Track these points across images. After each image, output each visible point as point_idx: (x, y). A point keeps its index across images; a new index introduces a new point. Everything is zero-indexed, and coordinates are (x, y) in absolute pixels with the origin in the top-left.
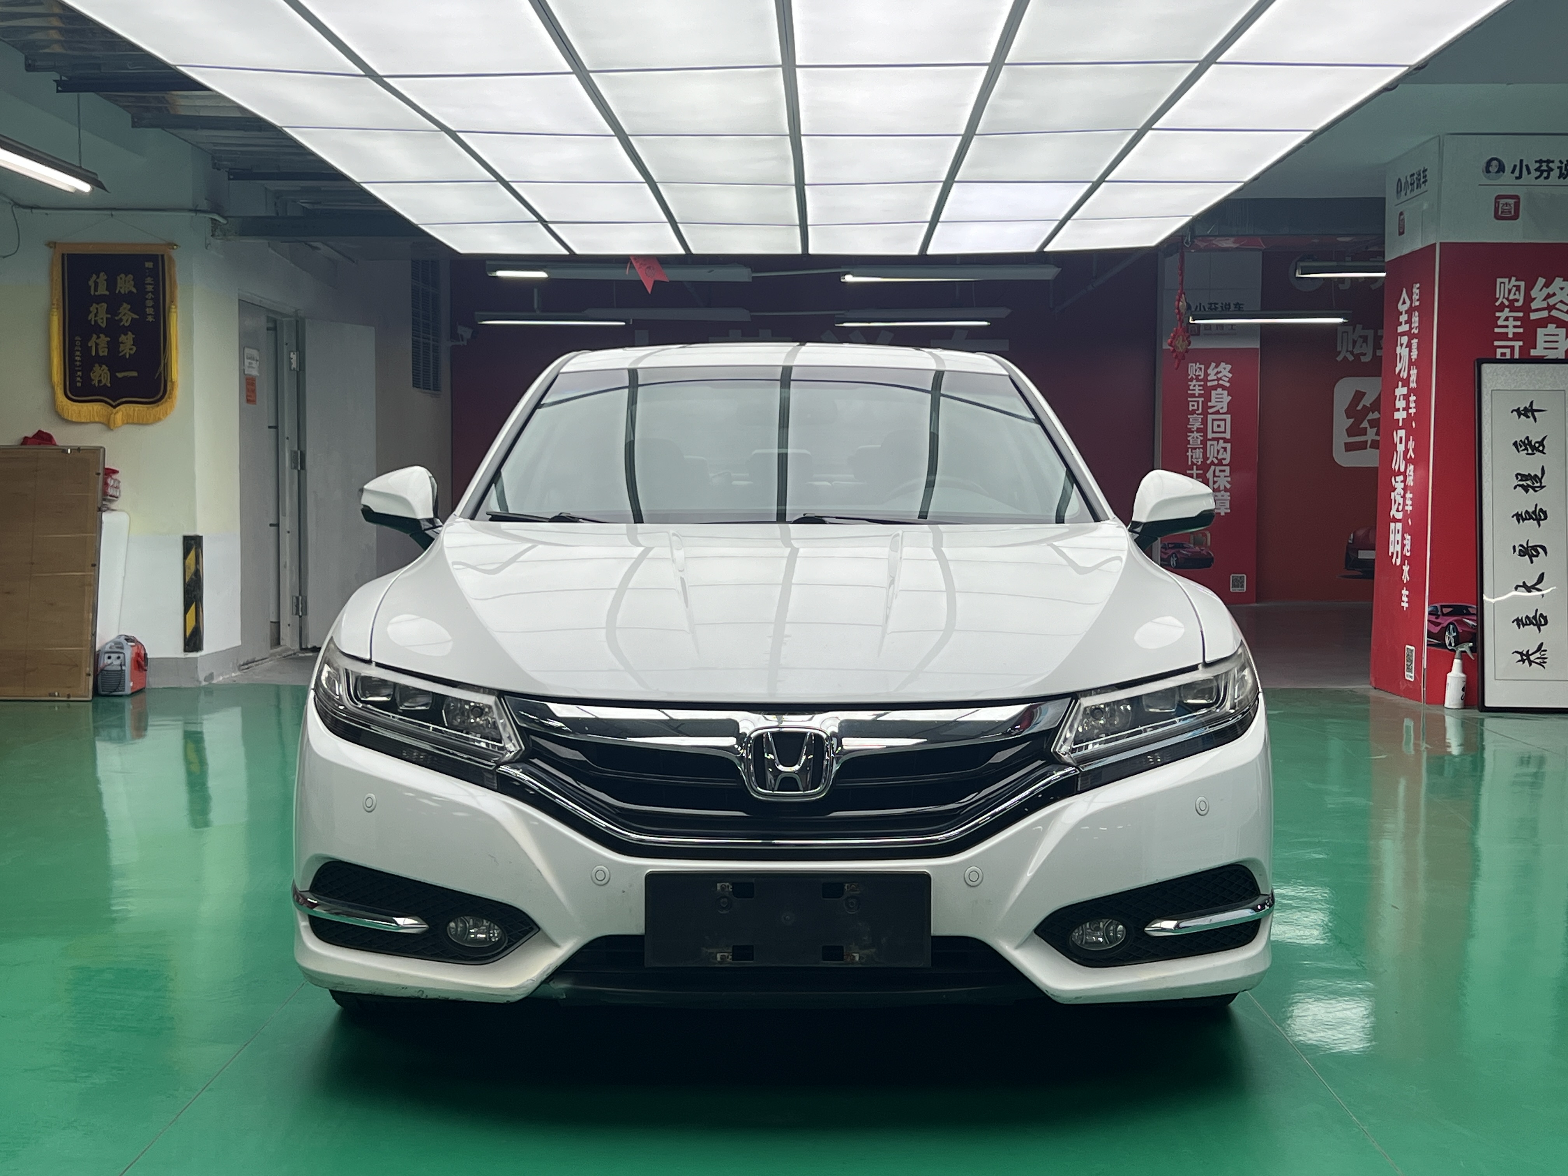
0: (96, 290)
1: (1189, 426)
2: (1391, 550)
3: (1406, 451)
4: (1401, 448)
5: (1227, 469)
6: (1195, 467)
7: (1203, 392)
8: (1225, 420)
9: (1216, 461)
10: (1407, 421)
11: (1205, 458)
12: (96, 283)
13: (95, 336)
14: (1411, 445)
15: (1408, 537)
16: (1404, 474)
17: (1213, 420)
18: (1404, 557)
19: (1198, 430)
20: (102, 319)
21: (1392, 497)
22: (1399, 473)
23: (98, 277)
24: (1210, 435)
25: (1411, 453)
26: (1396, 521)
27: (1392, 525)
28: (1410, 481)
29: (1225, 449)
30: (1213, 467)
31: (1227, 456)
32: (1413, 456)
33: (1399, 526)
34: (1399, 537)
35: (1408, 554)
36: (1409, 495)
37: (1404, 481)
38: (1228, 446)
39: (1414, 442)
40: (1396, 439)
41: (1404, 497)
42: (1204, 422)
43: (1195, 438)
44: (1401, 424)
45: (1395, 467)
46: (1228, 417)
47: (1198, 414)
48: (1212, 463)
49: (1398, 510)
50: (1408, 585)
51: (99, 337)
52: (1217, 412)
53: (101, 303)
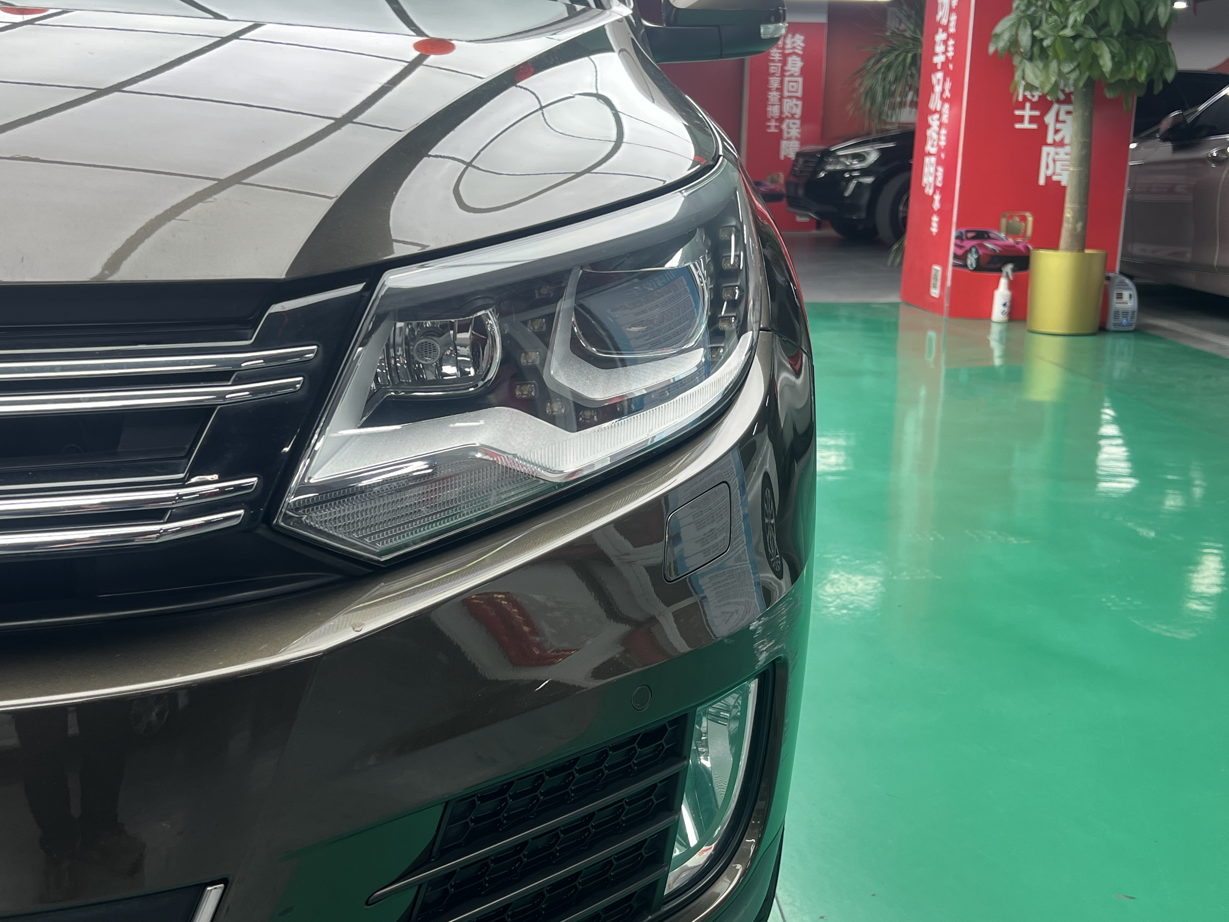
1: (770, 87)
2: (925, 180)
3: (943, 91)
4: (938, 89)
5: (798, 122)
6: (774, 120)
7: (781, 58)
8: (796, 82)
9: (790, 115)
10: (945, 64)
11: (781, 112)
14: (948, 85)
15: (940, 169)
16: (940, 113)
17: (789, 82)
18: (936, 188)
19: (777, 89)
21: (928, 135)
22: (936, 112)
24: (786, 94)
25: (947, 94)
26: (930, 154)
27: (927, 160)
28: (945, 119)
29: (796, 105)
30: (787, 121)
31: (798, 111)
32: (949, 96)
33: (933, 160)
34: (932, 169)
36: (944, 132)
37: (940, 119)
38: (800, 103)
39: (951, 84)
41: (939, 134)
42: (782, 82)
43: (773, 96)
44: (939, 67)
45: (932, 106)
46: (800, 80)
47: (777, 77)
48: (787, 117)
49: (932, 146)
50: (939, 213)
52: (792, 75)
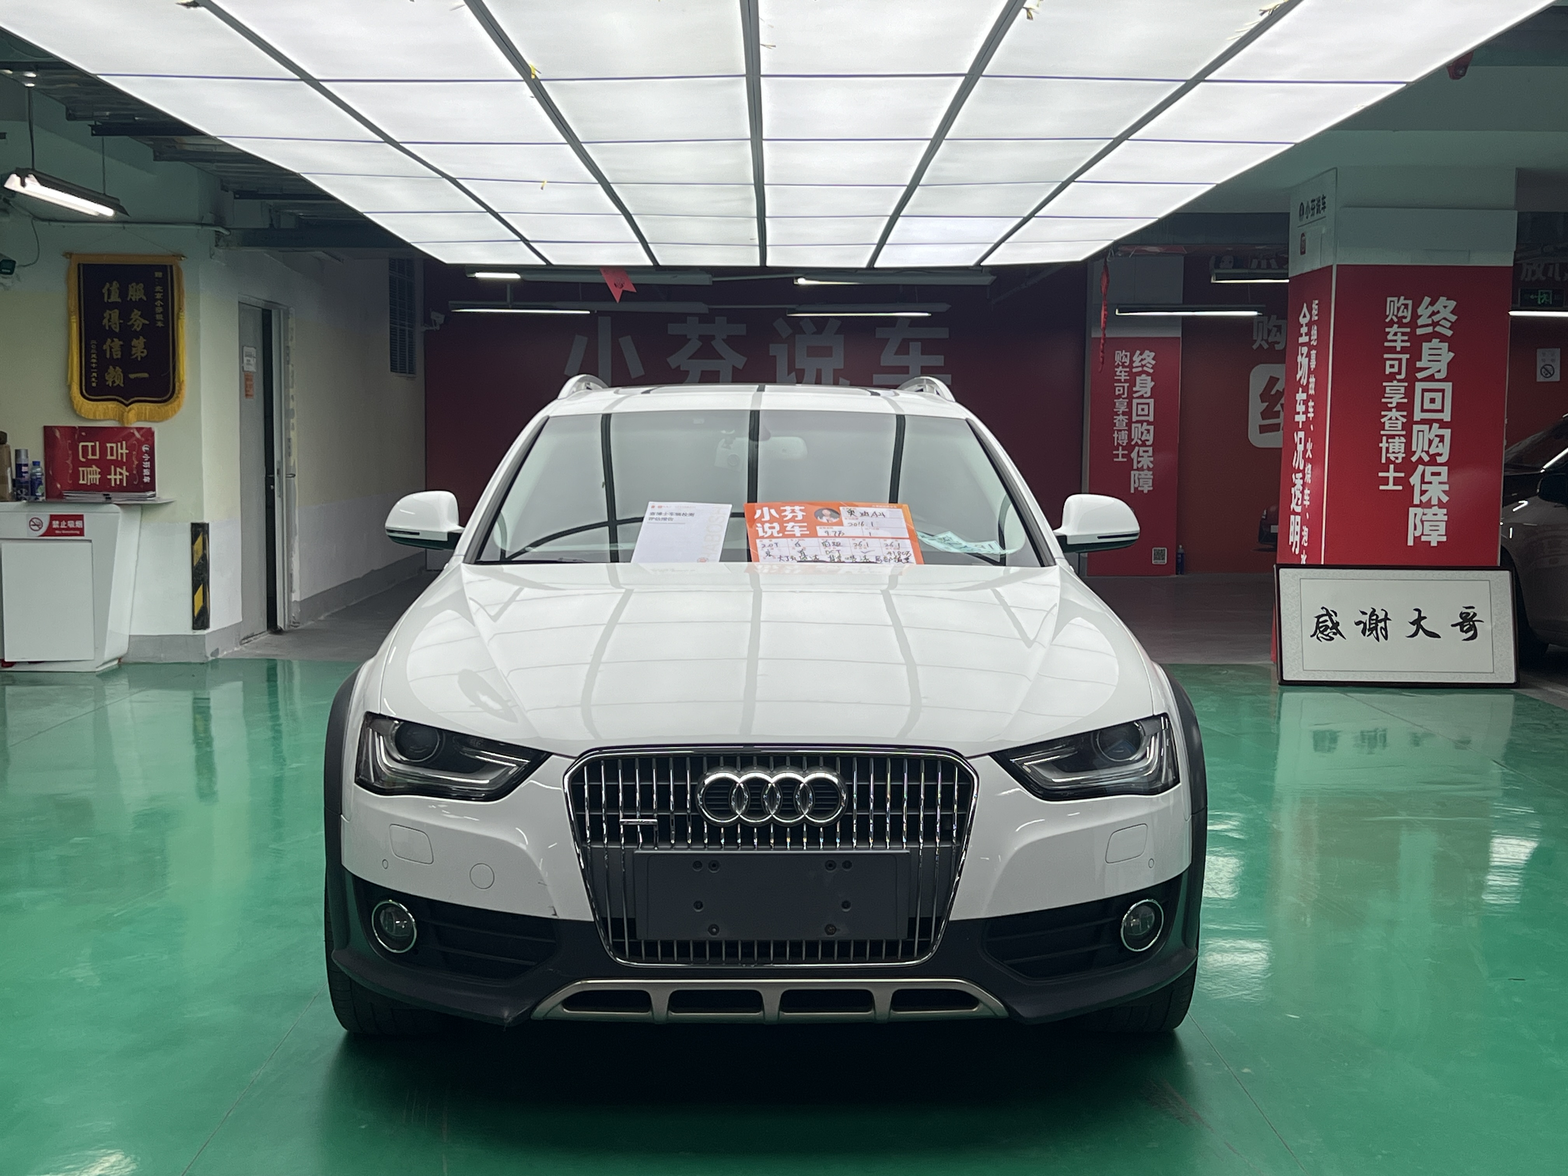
0: (109, 297)
1: (1115, 410)
2: (1291, 540)
4: (1300, 448)
6: (1120, 448)
7: (1128, 378)
9: (1140, 443)
11: (1130, 439)
12: (109, 290)
13: (109, 340)
14: (1309, 446)
15: (1306, 529)
16: (1303, 471)
17: (1138, 404)
18: (1302, 546)
19: (1124, 413)
20: (115, 324)
23: (111, 286)
24: (1135, 418)
27: (1292, 517)
28: (1308, 478)
29: (1148, 431)
30: (1137, 448)
31: (1151, 437)
32: (1311, 456)
33: (1298, 518)
34: (1298, 528)
35: (1306, 545)
36: (1307, 492)
37: (1303, 478)
38: (1151, 428)
40: (1297, 440)
41: (1302, 492)
42: (1130, 405)
43: (1120, 421)
44: (1300, 427)
45: (1295, 464)
46: (1151, 401)
47: (1123, 398)
51: (113, 341)
52: (1142, 397)
53: (114, 309)
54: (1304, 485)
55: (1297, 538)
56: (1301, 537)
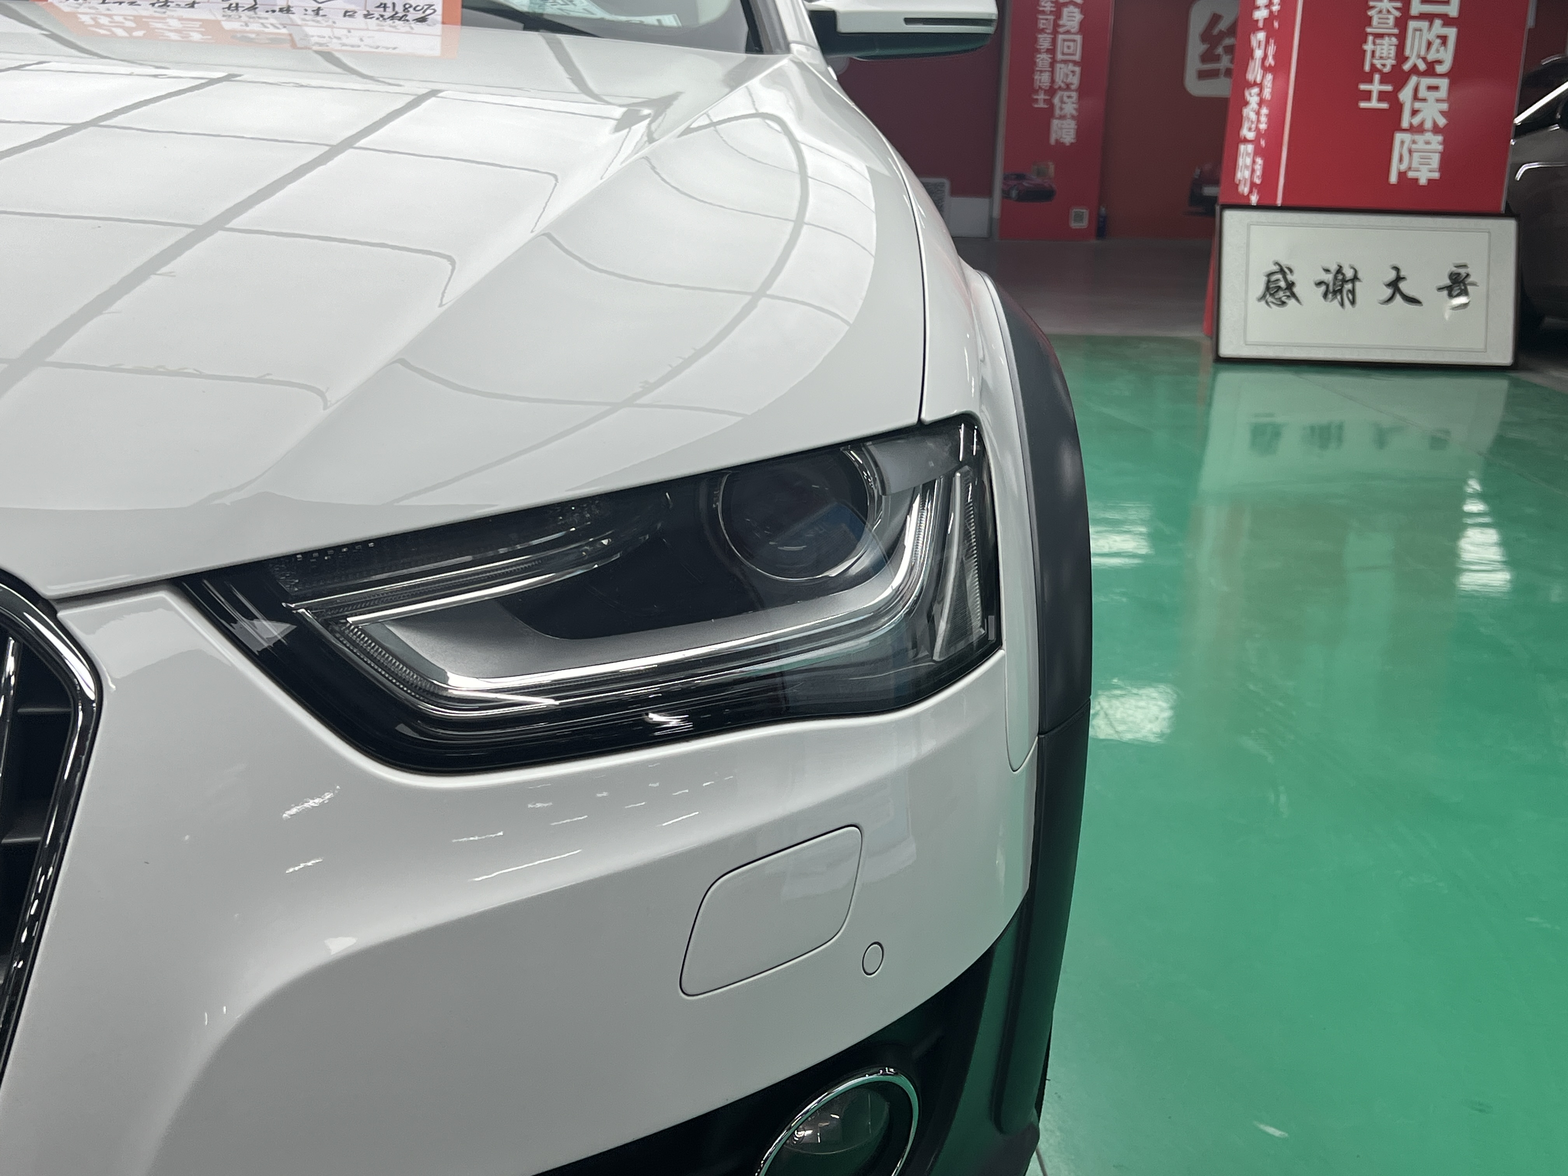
1: (1038, 47)
2: (1239, 175)
3: (1265, 57)
4: (1258, 54)
5: (1074, 95)
6: (1043, 92)
7: (1053, 9)
8: (1074, 41)
9: (1063, 85)
10: (1268, 21)
11: (1053, 81)
14: (1271, 50)
15: (1259, 161)
16: (1261, 86)
17: (1064, 40)
18: (1253, 185)
19: (1048, 51)
21: (1244, 115)
22: (1255, 84)
24: (1059, 57)
25: (1270, 61)
26: (1246, 141)
27: (1242, 147)
28: (1267, 94)
29: (1073, 72)
30: (1060, 93)
31: (1075, 81)
32: (1273, 63)
33: (1250, 148)
34: (1249, 161)
35: (1258, 181)
36: (1265, 111)
37: (1260, 94)
38: (1077, 69)
39: (1275, 47)
40: (1254, 43)
41: (1258, 113)
42: (1054, 42)
43: (1043, 60)
44: (1261, 24)
45: (1250, 77)
46: (1079, 38)
47: (1048, 34)
48: (1060, 88)
49: (1250, 129)
52: (1068, 32)
54: (1261, 103)
55: (1247, 174)
56: (1253, 171)
